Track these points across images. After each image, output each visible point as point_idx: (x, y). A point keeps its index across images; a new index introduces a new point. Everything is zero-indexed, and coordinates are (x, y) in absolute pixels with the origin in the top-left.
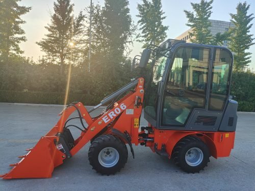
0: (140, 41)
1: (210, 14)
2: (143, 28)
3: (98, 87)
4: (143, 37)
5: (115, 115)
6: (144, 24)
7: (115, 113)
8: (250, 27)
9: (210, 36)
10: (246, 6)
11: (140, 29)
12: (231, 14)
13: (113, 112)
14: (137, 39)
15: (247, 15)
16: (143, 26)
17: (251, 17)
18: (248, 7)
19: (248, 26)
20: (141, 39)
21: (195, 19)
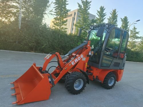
0: (52, 14)
1: (89, 8)
2: (56, 7)
3: (26, 40)
4: (55, 12)
5: (78, 61)
6: (57, 5)
7: (78, 60)
8: (104, 19)
9: (89, 19)
10: (104, 8)
11: (54, 8)
12: (98, 11)
13: (77, 59)
14: (50, 13)
15: (104, 13)
16: (56, 6)
17: (105, 14)
18: (104, 9)
19: (104, 18)
20: (53, 13)
21: (82, 9)
